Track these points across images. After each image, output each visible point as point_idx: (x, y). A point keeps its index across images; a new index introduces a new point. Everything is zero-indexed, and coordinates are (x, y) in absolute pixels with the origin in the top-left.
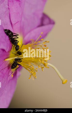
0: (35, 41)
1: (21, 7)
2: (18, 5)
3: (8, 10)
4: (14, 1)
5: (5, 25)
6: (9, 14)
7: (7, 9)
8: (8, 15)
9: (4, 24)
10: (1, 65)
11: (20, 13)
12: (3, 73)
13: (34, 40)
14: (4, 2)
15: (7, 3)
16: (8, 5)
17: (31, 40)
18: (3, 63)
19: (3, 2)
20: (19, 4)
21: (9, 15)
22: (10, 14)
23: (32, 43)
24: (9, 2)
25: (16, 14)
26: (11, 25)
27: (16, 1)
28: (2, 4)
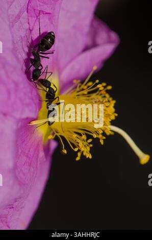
1: (52, 23)
2: (47, 20)
7: (26, 31)
14: (21, 18)
15: (26, 20)
16: (29, 23)
19: (19, 18)
20: (50, 19)
24: (30, 18)
27: (44, 14)
28: (17, 24)
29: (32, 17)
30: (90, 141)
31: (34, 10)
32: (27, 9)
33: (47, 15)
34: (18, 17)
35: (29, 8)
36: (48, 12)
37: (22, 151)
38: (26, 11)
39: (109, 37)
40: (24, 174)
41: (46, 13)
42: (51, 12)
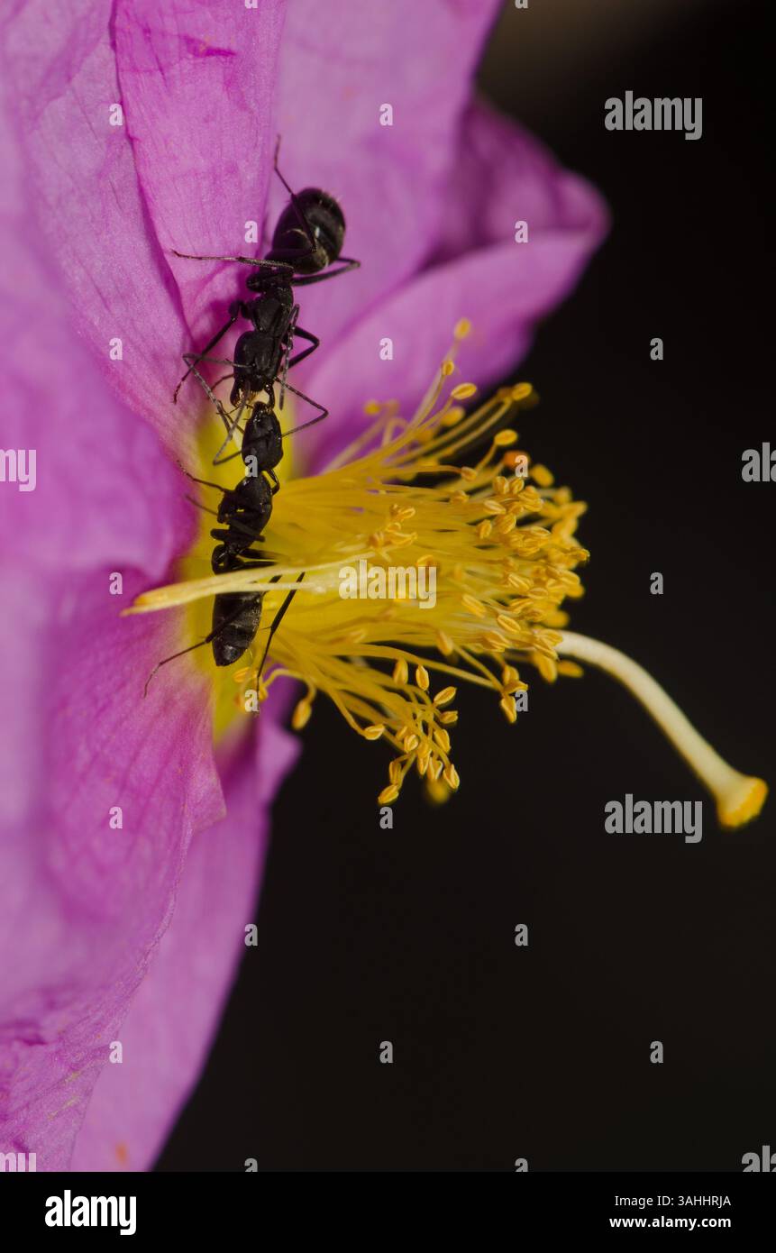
1: (243, 106)
2: (217, 91)
3: (128, 153)
4: (170, 65)
5: (104, 300)
6: (141, 191)
7: (109, 144)
8: (132, 199)
9: (99, 291)
10: (110, 702)
11: (242, 165)
12: (133, 780)
13: (393, 403)
14: (78, 81)
15: (107, 87)
17: (372, 408)
18: (123, 685)
19: (69, 78)
20: (229, 83)
21: (136, 198)
22: (149, 190)
24: (127, 78)
25: (205, 184)
26: (162, 295)
27: (196, 54)
28: (60, 105)
29: (135, 70)
30: (447, 695)
31: (147, 31)
32: (112, 29)
33: (213, 58)
34: (64, 67)
35: (119, 21)
36: (222, 44)
37: (95, 756)
38: (106, 37)
39: (557, 202)
40: (101, 870)
41: (211, 52)
42: (234, 47)
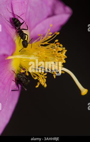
0: (44, 36)
6: (12, 4)
8: (10, 5)
10: (2, 72)
11: (25, 2)
13: (42, 35)
17: (39, 35)
18: (4, 70)
22: (13, 4)
23: (39, 40)
25: (20, 4)
